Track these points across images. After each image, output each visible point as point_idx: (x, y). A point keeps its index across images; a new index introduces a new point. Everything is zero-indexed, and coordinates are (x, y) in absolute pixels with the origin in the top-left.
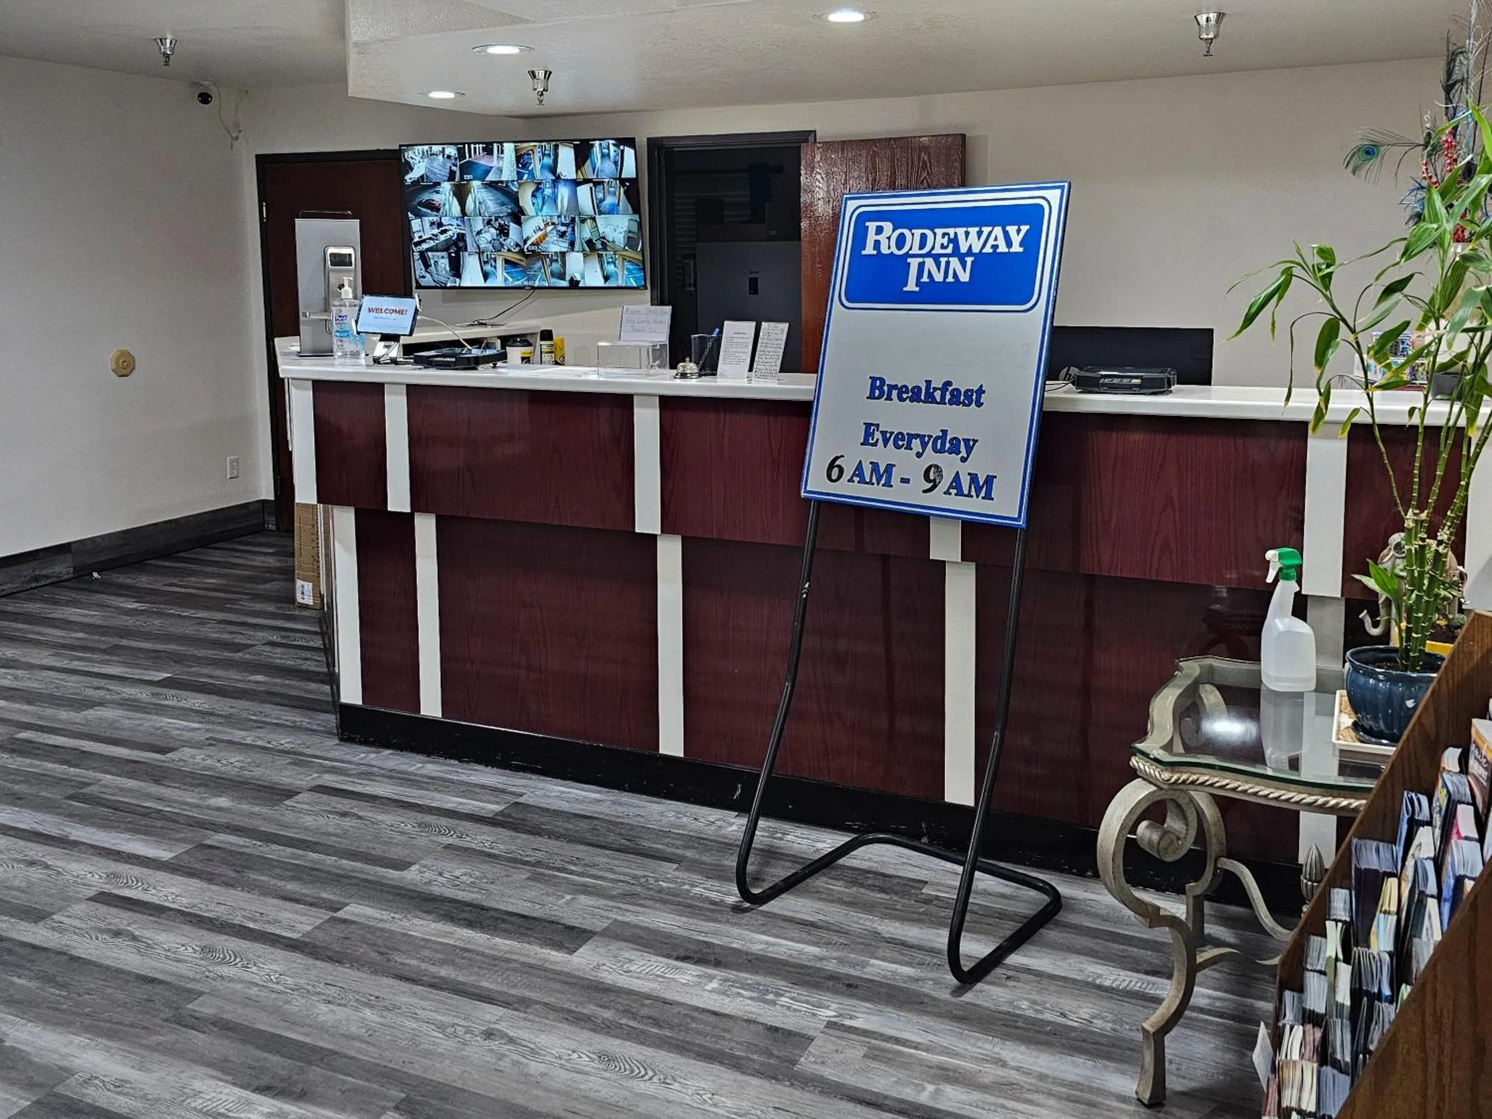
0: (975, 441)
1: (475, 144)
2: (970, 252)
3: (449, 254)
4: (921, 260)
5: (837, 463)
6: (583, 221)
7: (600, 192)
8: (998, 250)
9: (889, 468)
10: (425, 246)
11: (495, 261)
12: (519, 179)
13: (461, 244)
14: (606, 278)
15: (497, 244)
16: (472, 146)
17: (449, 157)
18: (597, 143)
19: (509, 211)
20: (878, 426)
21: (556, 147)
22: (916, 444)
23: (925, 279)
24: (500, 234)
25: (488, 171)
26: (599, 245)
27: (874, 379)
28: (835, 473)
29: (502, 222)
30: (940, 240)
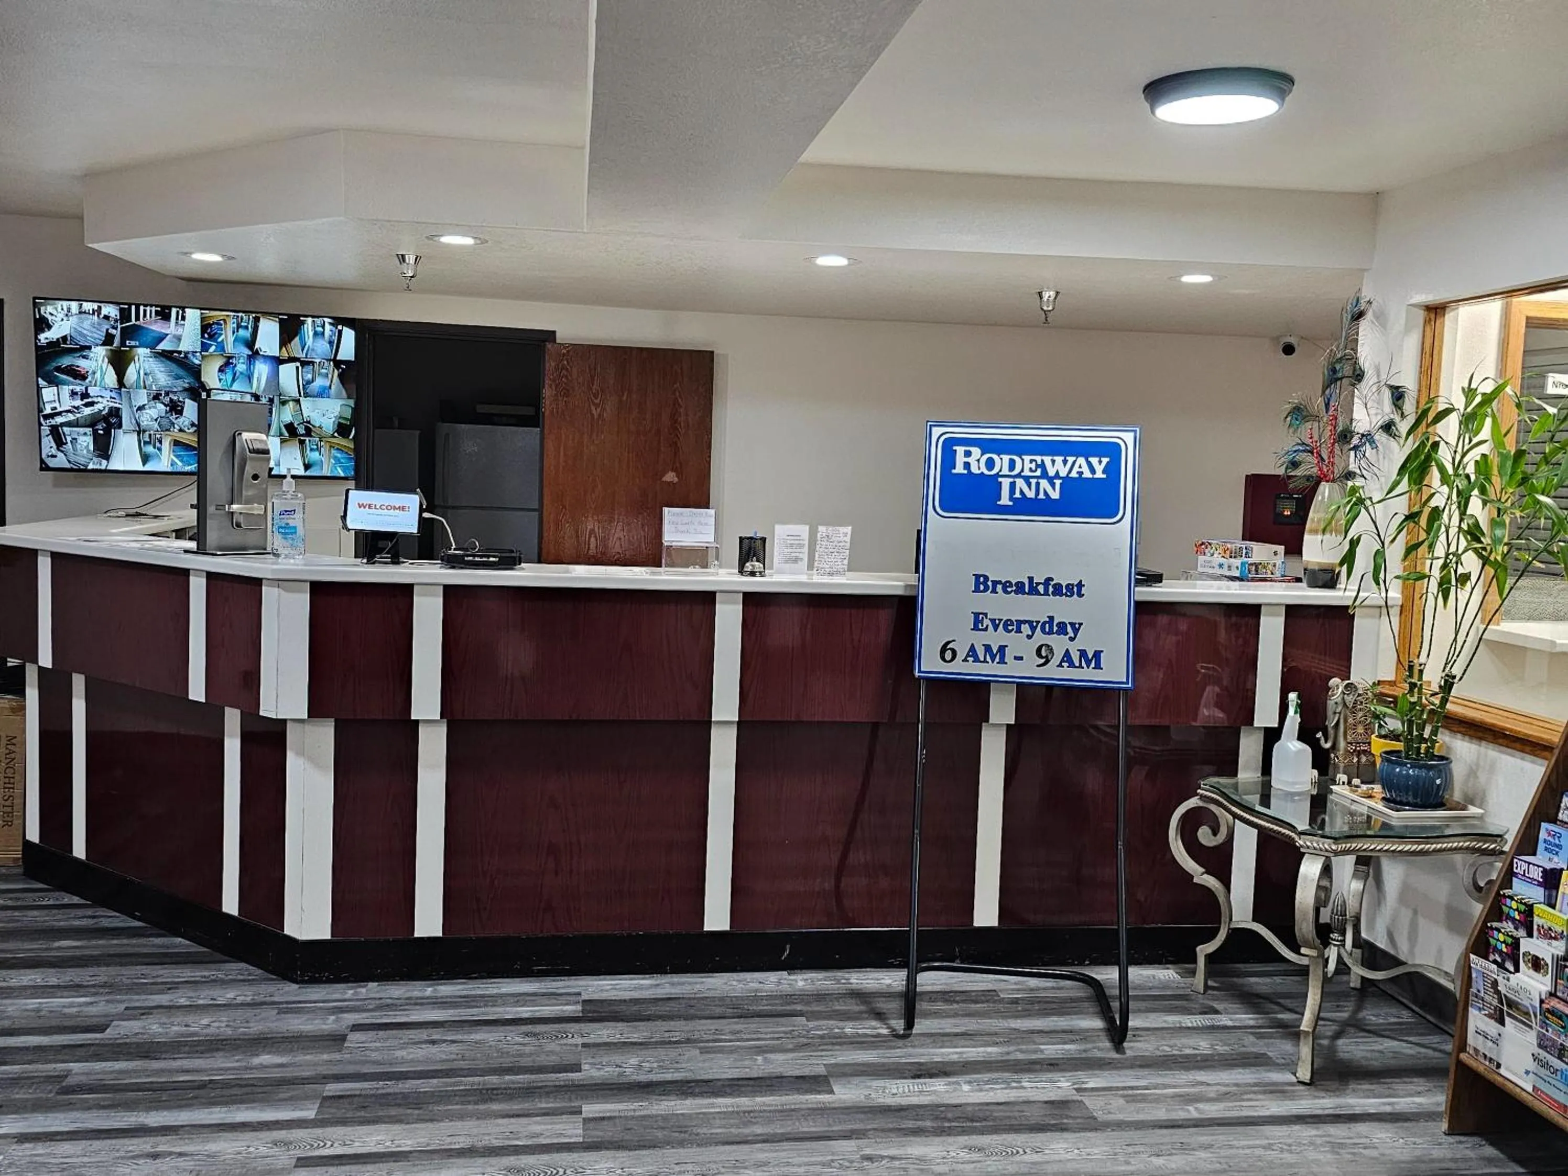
0: (1081, 624)
1: (145, 306)
2: (1057, 476)
3: (95, 433)
4: (1012, 480)
5: (949, 646)
6: (284, 403)
7: (308, 372)
8: (1084, 476)
9: (1002, 649)
10: (59, 420)
11: (160, 442)
12: (202, 351)
13: (113, 421)
14: (307, 467)
15: (165, 422)
16: (142, 308)
17: (107, 317)
18: (309, 320)
19: (186, 385)
20: (986, 615)
21: (257, 320)
22: (1026, 629)
23: (1018, 495)
24: (171, 410)
25: (162, 338)
26: (302, 431)
27: (977, 577)
28: (948, 655)
29: (175, 398)
30: (1028, 465)
